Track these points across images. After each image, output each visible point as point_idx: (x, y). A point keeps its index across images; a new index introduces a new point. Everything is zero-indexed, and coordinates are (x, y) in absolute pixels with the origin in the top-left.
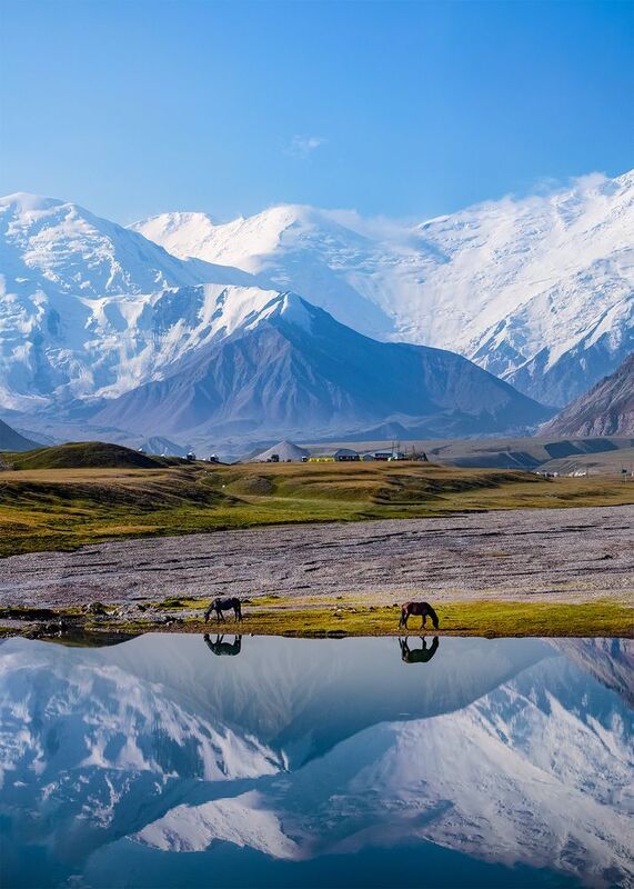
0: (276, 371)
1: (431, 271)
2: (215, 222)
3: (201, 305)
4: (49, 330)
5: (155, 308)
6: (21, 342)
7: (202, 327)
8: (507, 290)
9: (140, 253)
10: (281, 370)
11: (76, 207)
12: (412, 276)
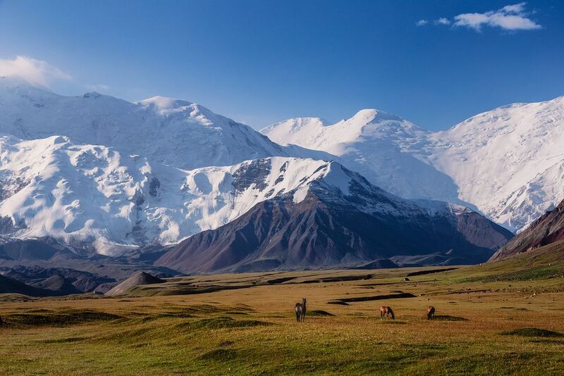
0: (303, 220)
1: (472, 152)
2: (326, 123)
3: (268, 173)
4: (150, 193)
5: (233, 176)
6: (126, 201)
7: (267, 190)
8: (530, 163)
9: (247, 140)
10: (307, 220)
11: (199, 107)
12: (460, 156)
